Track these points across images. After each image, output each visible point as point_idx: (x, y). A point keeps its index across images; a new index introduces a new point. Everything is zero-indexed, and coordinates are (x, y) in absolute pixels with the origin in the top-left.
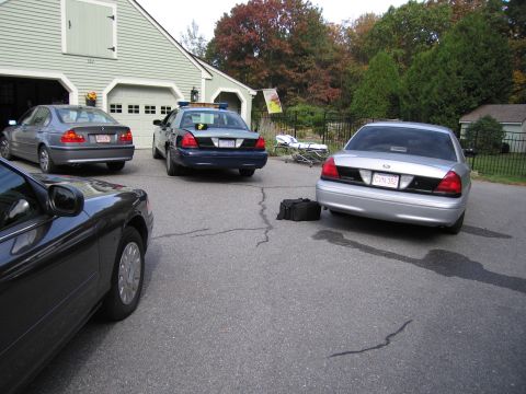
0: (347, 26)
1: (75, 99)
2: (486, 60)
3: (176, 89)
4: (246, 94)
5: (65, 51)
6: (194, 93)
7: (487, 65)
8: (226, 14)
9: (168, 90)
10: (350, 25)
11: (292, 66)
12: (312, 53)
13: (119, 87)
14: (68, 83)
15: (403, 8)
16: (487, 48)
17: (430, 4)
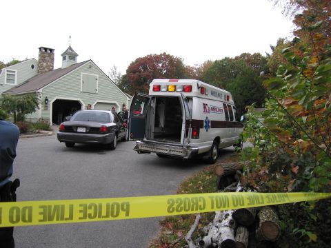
0: (197, 67)
1: (84, 107)
2: (253, 88)
3: (118, 104)
5: (81, 91)
6: (124, 105)
7: (253, 91)
8: (132, 62)
9: (114, 104)
10: (198, 67)
13: (98, 103)
14: (81, 102)
15: (222, 61)
17: (237, 58)
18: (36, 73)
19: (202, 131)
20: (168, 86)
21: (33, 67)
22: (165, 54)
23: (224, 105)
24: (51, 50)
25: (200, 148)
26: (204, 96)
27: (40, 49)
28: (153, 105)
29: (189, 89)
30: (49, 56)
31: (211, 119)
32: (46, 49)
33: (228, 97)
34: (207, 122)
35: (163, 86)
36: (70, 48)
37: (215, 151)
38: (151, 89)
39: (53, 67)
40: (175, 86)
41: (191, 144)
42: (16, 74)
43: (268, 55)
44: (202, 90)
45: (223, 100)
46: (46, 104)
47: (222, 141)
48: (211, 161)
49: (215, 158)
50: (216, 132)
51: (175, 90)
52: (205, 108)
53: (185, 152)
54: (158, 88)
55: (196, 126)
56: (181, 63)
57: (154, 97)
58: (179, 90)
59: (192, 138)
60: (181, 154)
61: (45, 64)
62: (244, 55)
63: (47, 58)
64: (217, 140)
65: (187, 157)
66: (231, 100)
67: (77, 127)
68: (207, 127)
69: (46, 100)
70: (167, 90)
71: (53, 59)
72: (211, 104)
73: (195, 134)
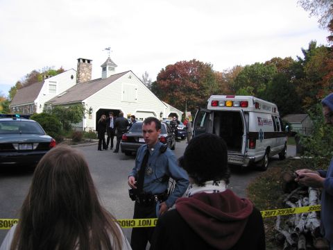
0: (226, 73)
2: (285, 94)
3: (155, 112)
4: (179, 113)
5: (122, 100)
6: (161, 113)
7: (286, 97)
8: (163, 69)
9: (152, 113)
11: (197, 95)
12: (208, 88)
13: (138, 112)
14: (123, 111)
15: (252, 66)
16: (285, 89)
17: (267, 63)
18: (75, 84)
19: (258, 141)
20: (225, 102)
21: (72, 77)
22: (194, 60)
23: (273, 117)
24: (89, 61)
25: (256, 157)
26: (258, 110)
27: (79, 60)
28: (211, 118)
29: (244, 104)
30: (87, 67)
31: (264, 131)
32: (84, 60)
33: (275, 109)
34: (261, 133)
35: (221, 102)
36: (109, 60)
37: (266, 159)
38: (209, 104)
39: (91, 77)
40: (232, 102)
41: (249, 153)
42: (57, 84)
43: (299, 58)
44: (257, 105)
45: (271, 112)
46: (90, 113)
47: (272, 150)
48: (263, 169)
49: (266, 165)
50: (268, 142)
51: (232, 106)
52: (259, 121)
53: (244, 160)
54: (216, 103)
55: (253, 137)
56: (210, 69)
57: (212, 111)
58: (236, 105)
59: (250, 148)
60: (239, 162)
61: (83, 74)
62: (274, 60)
63: (85, 69)
64: (268, 149)
65: (246, 165)
66: (277, 111)
67: (138, 138)
68: (261, 138)
69: (91, 109)
70: (225, 105)
71: (91, 70)
72: (263, 117)
73: (252, 144)
